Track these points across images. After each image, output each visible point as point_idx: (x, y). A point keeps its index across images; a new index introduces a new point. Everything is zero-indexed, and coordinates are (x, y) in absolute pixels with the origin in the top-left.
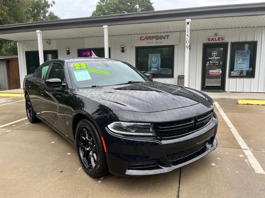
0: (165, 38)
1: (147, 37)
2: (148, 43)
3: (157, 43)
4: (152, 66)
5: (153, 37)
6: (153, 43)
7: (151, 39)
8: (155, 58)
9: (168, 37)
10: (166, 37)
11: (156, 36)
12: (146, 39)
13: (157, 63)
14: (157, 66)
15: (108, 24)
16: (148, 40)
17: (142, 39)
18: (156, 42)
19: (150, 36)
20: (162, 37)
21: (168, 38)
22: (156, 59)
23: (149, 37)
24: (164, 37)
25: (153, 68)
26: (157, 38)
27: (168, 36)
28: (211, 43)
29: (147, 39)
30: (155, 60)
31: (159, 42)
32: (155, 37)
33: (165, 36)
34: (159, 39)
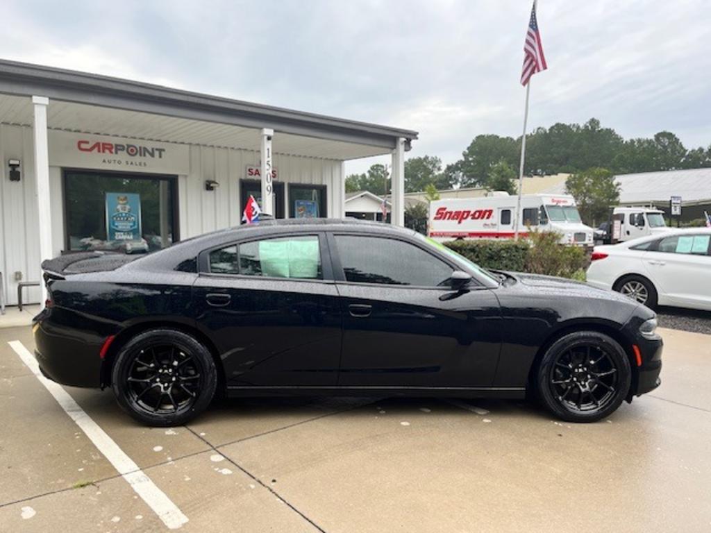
0: (152, 155)
1: (101, 145)
2: (104, 161)
3: (132, 163)
4: (117, 226)
5: (119, 147)
6: (119, 162)
7: (113, 150)
8: (125, 204)
9: (163, 153)
10: (157, 153)
11: (129, 146)
12: (96, 149)
13: (133, 218)
14: (131, 227)
15: (52, 96)
16: (104, 152)
17: (83, 146)
18: (130, 163)
19: (111, 142)
20: (143, 151)
21: (160, 157)
22: (128, 207)
23: (106, 146)
24: (150, 150)
25: (122, 233)
26: (132, 151)
27: (161, 151)
28: (253, 180)
29: (101, 150)
30: (126, 212)
31: (138, 163)
32: (126, 147)
33: (153, 149)
34: (136, 154)
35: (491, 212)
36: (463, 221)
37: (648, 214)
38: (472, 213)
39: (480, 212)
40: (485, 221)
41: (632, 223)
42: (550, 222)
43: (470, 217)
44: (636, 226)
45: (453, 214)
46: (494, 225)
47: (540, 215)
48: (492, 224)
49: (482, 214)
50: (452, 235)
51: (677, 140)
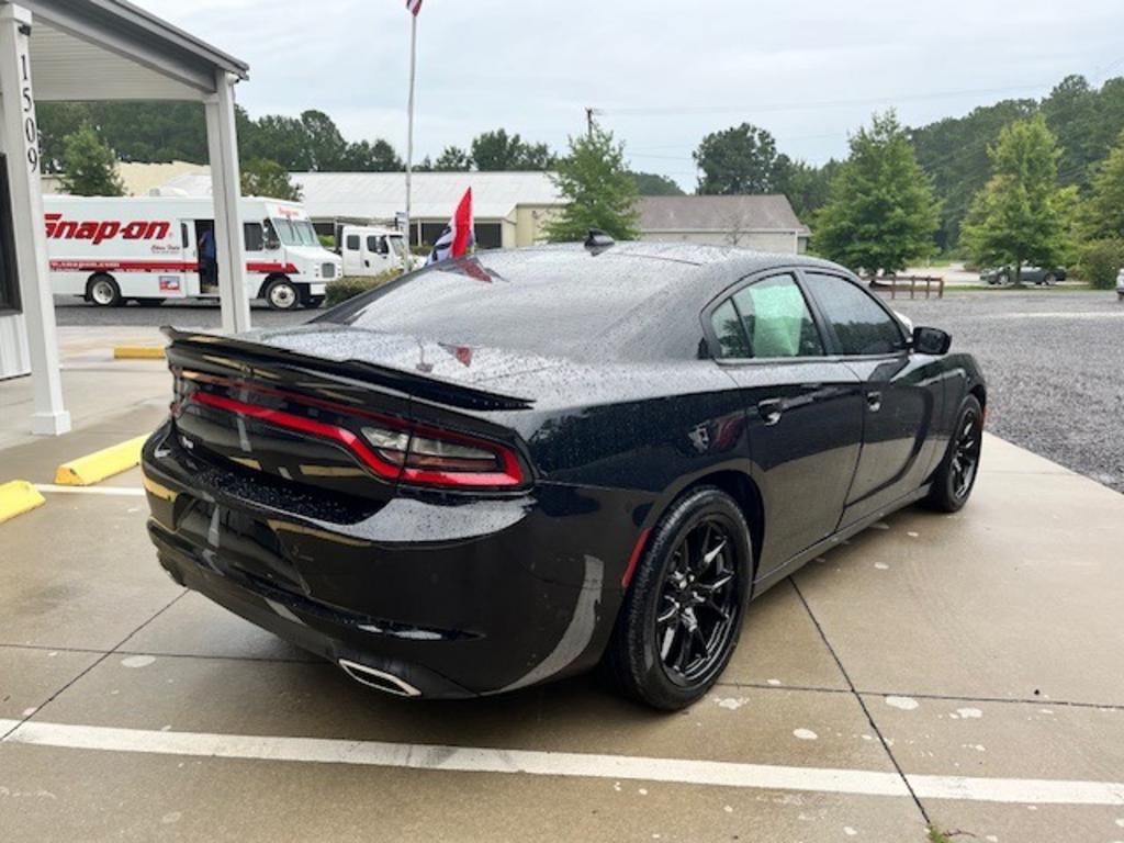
35: (165, 226)
36: (104, 241)
37: (392, 237)
38: (124, 225)
39: (142, 225)
40: (153, 241)
41: (372, 248)
42: (283, 246)
43: (119, 235)
44: (379, 254)
45: (79, 227)
46: (173, 249)
47: (266, 234)
48: (170, 247)
49: (147, 228)
50: (81, 266)
51: (332, 126)
